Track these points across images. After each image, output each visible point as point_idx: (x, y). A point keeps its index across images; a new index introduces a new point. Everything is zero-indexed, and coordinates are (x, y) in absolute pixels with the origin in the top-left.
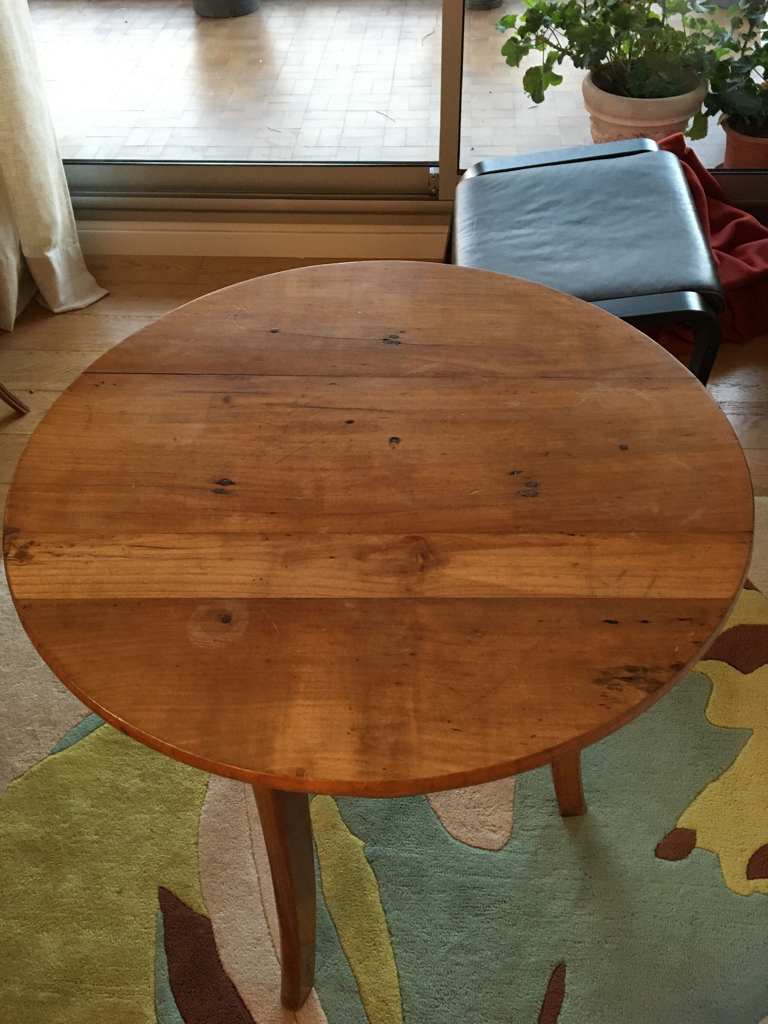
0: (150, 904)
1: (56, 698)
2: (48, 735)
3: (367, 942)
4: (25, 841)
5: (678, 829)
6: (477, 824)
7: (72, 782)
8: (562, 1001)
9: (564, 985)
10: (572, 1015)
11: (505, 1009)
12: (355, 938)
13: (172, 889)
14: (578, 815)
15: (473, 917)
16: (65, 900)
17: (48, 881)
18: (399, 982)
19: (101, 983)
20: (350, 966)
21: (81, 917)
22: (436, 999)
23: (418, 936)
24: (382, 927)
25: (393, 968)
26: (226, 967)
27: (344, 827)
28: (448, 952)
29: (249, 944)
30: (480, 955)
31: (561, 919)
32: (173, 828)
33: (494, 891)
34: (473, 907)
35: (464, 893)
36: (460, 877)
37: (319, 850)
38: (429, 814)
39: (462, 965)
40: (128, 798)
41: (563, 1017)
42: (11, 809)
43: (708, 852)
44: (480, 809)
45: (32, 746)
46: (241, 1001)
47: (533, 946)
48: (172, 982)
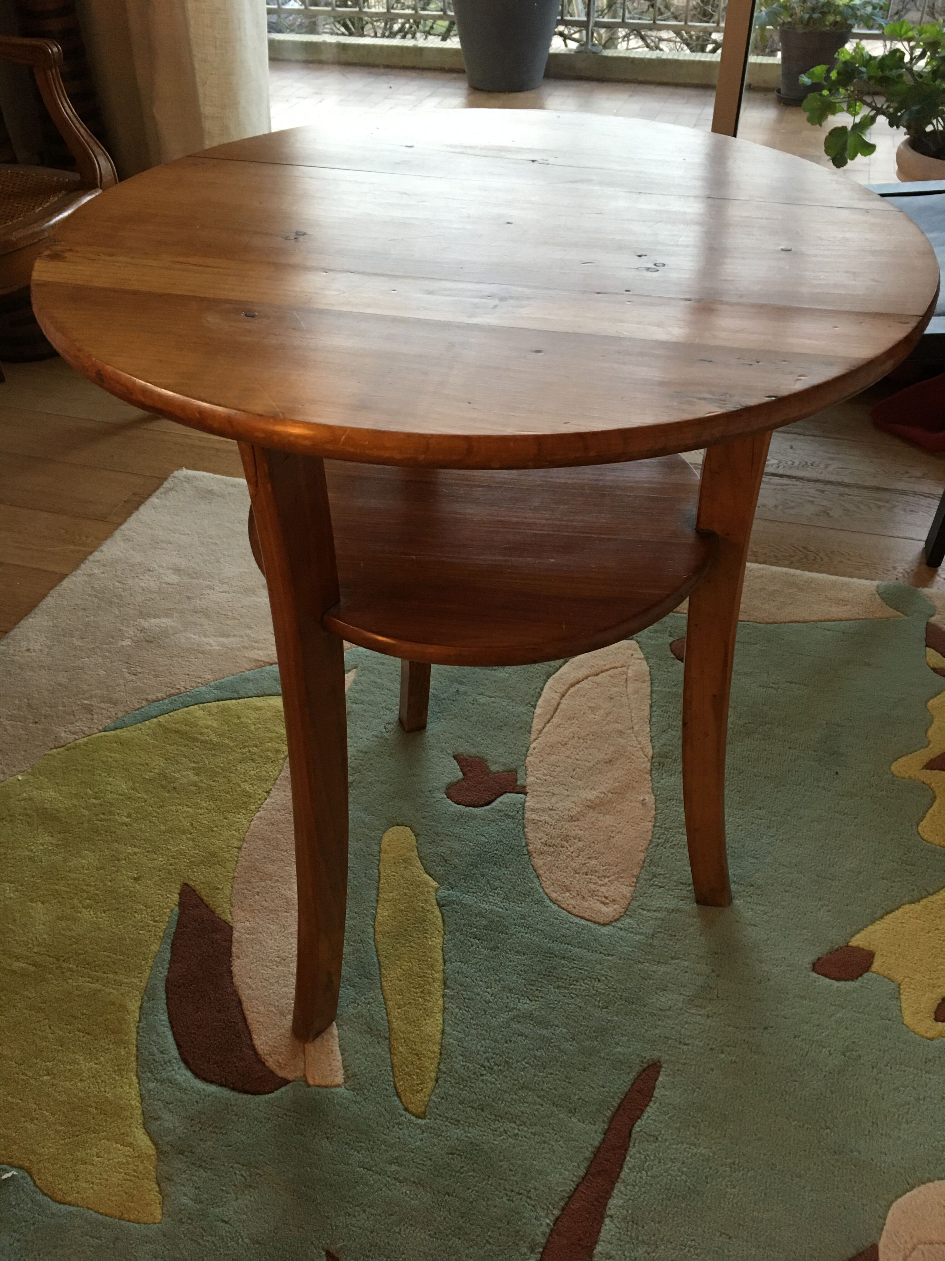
0: (168, 897)
1: (125, 679)
2: (104, 711)
3: (413, 987)
4: (46, 809)
5: (851, 947)
6: (584, 892)
7: (116, 761)
8: (647, 1105)
9: (654, 1088)
10: (656, 1124)
11: (570, 1097)
12: (400, 981)
13: (198, 888)
14: (720, 905)
15: (554, 988)
16: (73, 875)
17: (60, 853)
18: (442, 1039)
19: (86, 966)
20: (386, 1009)
21: (85, 895)
22: (483, 1066)
23: (479, 995)
24: (436, 975)
25: (439, 1022)
26: (237, 980)
27: (419, 864)
28: (512, 1019)
29: (271, 961)
30: (552, 1031)
31: (668, 1013)
32: (217, 827)
33: (587, 966)
34: (557, 978)
35: (549, 960)
36: (549, 942)
37: (382, 882)
38: (527, 870)
39: (526, 1037)
40: (175, 788)
41: (643, 1123)
42: (41, 776)
43: (886, 980)
44: (593, 877)
45: (84, 719)
46: (245, 1019)
47: (623, 1035)
48: (167, 981)
